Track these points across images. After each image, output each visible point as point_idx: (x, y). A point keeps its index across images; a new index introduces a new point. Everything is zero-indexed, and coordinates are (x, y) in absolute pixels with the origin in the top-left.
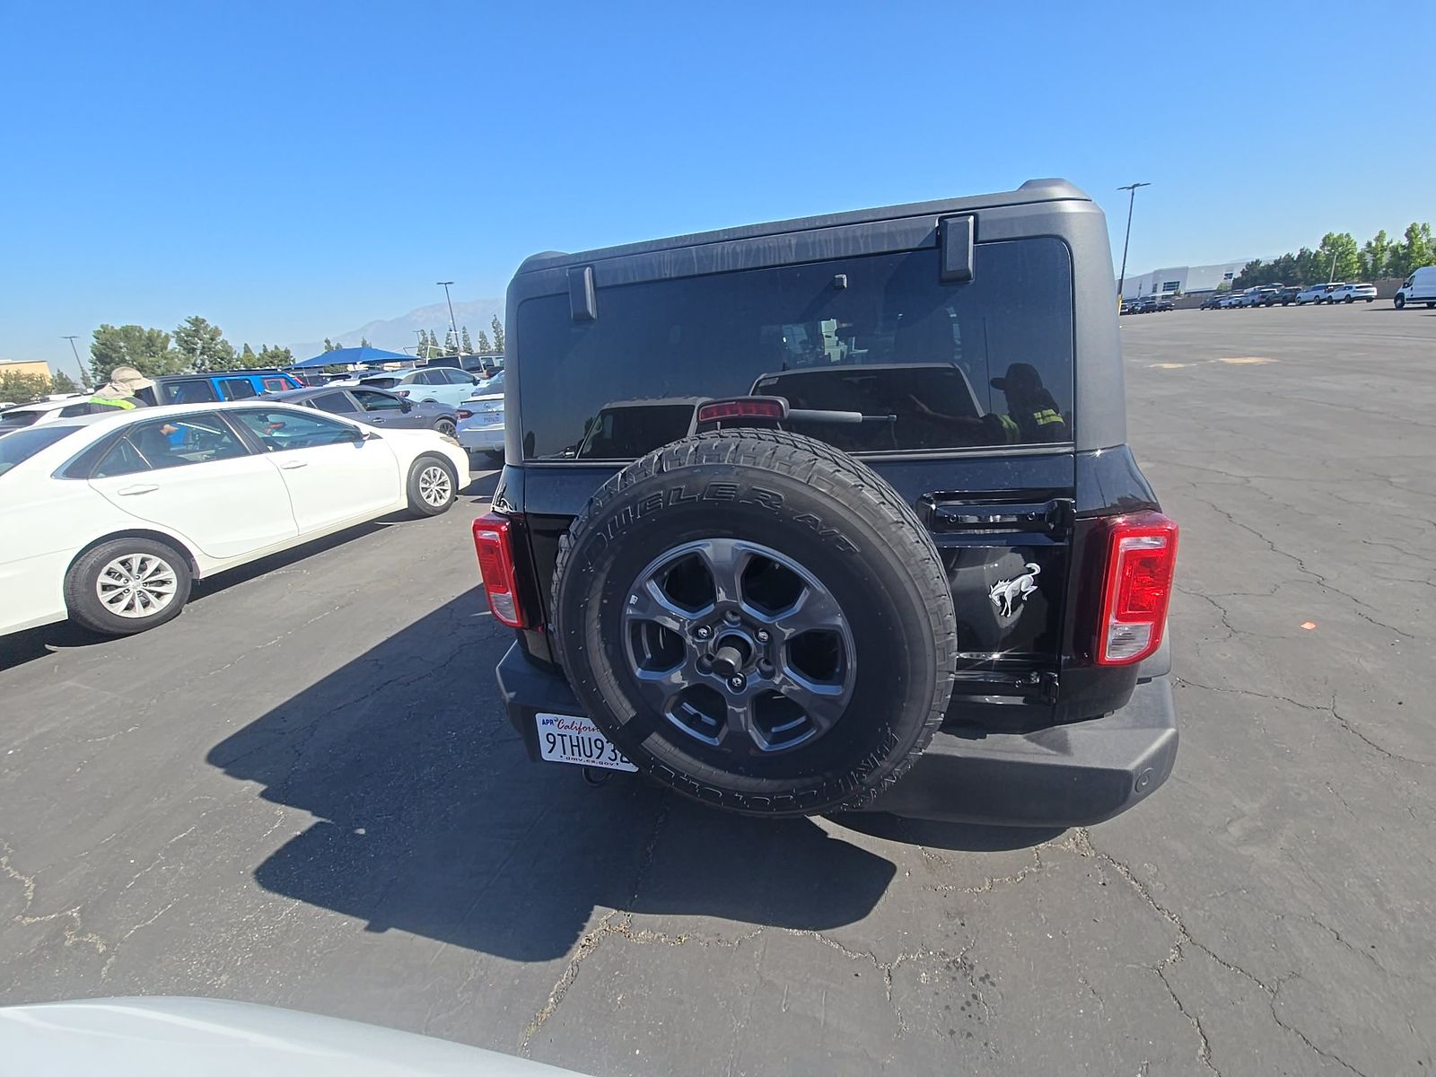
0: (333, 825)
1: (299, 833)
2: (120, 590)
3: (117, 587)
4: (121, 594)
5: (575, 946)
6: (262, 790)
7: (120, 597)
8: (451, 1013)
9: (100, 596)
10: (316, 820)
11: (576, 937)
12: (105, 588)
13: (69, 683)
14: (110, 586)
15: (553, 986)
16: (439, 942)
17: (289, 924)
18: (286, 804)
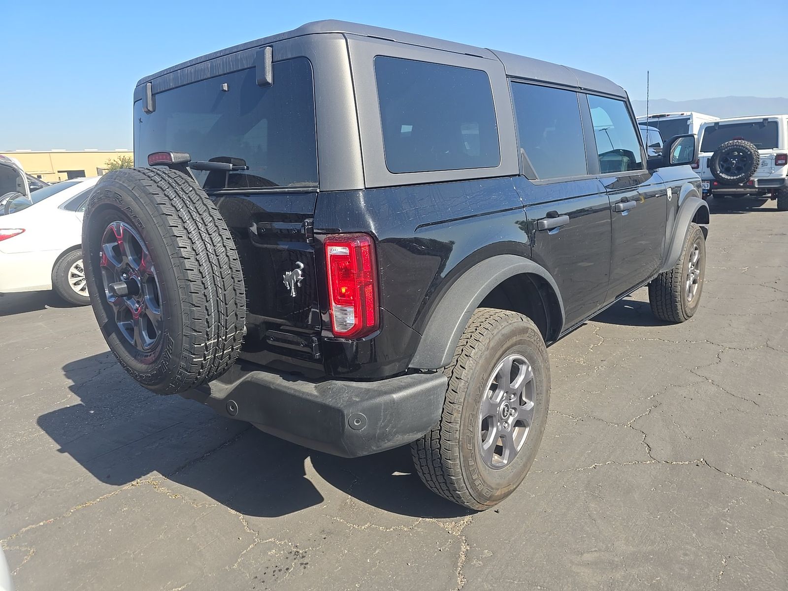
0: (83, 406)
1: (69, 406)
2: (81, 278)
3: (79, 276)
4: (81, 280)
5: (129, 483)
6: (71, 385)
7: (80, 282)
8: (57, 490)
9: (69, 280)
10: (80, 402)
11: (134, 480)
12: (73, 275)
13: (40, 324)
14: (76, 274)
15: (104, 495)
16: (79, 464)
17: (33, 439)
18: (75, 393)
